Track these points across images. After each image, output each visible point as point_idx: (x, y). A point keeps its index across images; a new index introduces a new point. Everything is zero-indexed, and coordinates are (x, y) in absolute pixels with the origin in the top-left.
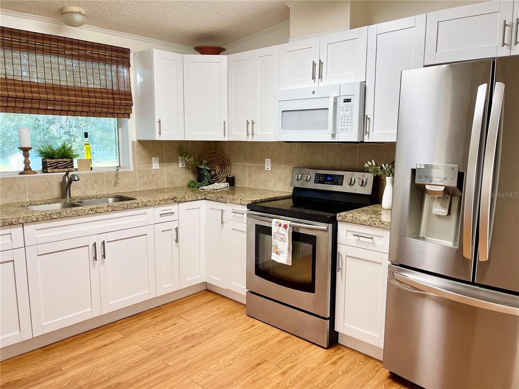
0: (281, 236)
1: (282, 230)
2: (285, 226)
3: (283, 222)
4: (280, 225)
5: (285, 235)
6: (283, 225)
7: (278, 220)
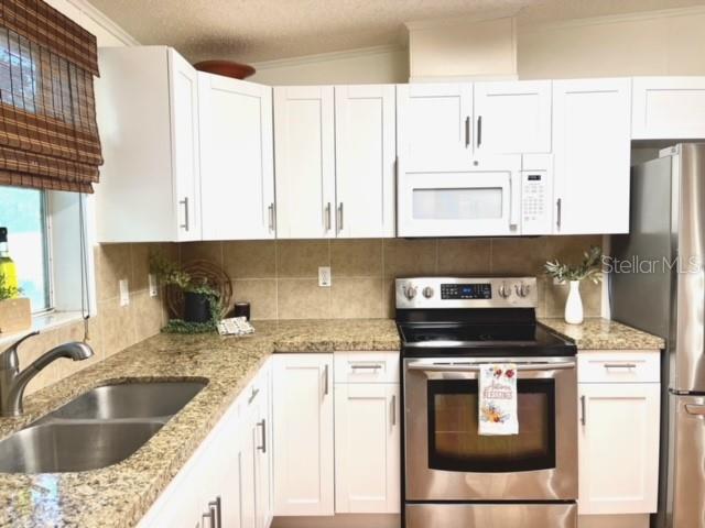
0: (503, 390)
1: (503, 380)
2: (509, 374)
3: (504, 368)
4: (499, 373)
5: (509, 388)
6: (504, 371)
7: (493, 366)
